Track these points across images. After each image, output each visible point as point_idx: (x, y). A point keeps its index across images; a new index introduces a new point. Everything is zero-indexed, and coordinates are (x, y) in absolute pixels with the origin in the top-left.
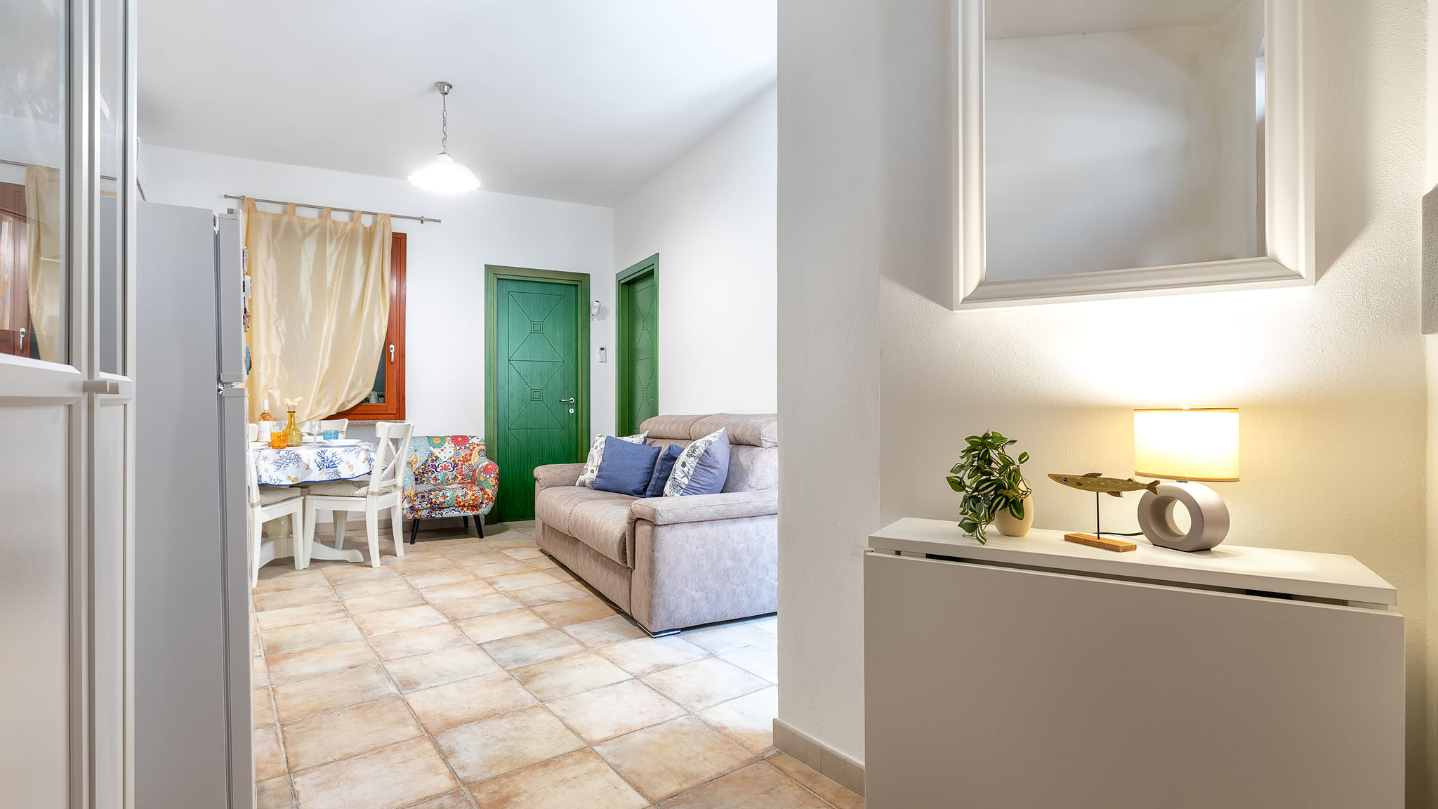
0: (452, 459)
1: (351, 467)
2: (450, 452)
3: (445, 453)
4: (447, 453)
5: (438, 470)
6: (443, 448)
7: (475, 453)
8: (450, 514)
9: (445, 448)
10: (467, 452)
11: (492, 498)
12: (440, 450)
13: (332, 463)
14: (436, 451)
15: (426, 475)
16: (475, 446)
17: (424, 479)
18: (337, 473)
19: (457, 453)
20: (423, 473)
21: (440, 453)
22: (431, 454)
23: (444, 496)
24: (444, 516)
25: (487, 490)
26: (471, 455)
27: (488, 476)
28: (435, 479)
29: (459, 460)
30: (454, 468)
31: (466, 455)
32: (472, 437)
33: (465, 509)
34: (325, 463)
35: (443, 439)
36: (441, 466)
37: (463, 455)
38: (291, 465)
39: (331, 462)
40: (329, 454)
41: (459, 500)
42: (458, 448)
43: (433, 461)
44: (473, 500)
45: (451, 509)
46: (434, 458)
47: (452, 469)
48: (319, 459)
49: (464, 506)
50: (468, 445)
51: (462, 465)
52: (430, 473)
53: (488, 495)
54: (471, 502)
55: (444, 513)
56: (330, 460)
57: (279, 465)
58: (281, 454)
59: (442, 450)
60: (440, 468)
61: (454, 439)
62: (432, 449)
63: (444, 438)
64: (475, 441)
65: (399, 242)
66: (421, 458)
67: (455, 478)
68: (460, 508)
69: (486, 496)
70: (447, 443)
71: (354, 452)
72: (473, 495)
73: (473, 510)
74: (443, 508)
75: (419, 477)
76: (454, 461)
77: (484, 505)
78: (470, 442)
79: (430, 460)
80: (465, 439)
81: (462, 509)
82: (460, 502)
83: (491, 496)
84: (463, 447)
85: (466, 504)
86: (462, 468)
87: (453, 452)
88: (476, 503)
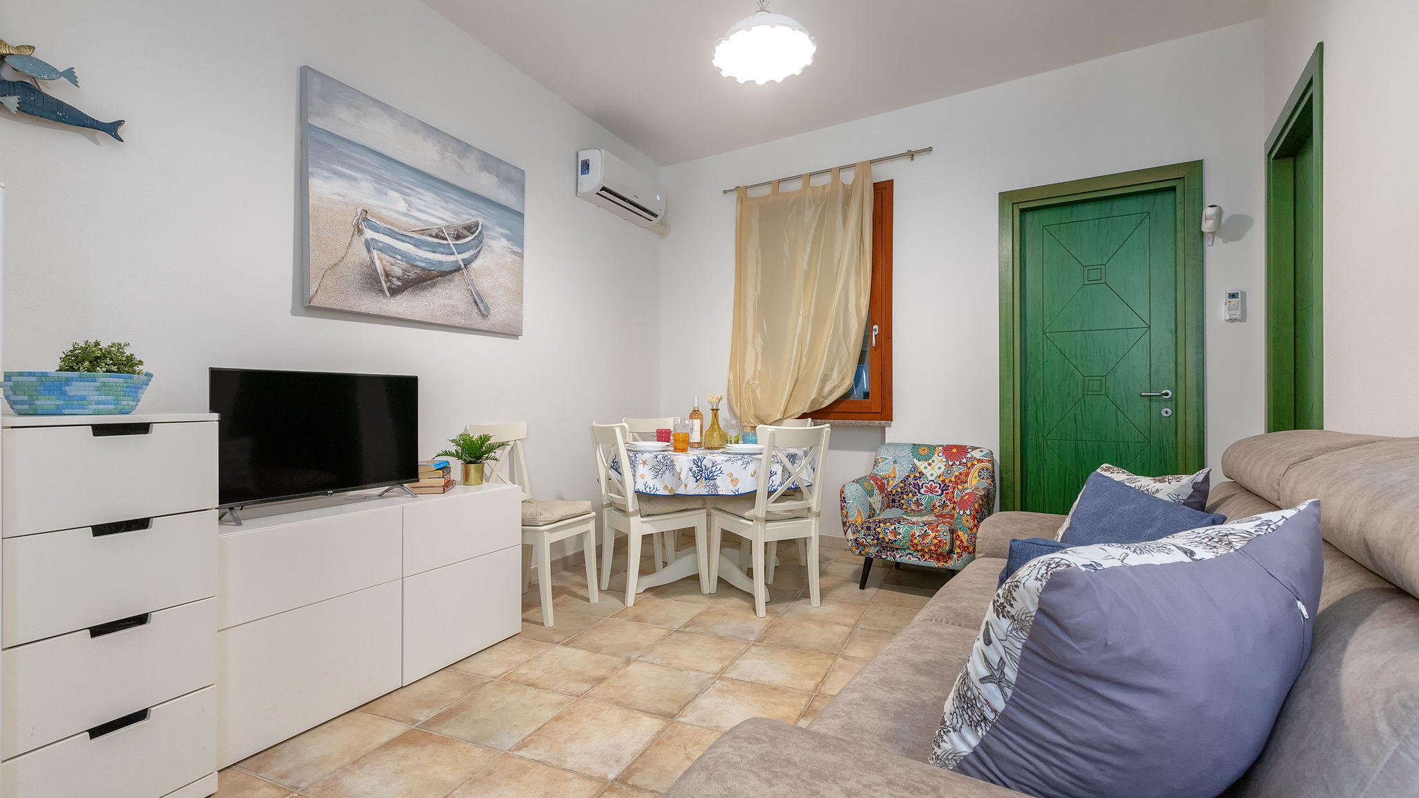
0: (941, 479)
1: (734, 481)
2: (940, 468)
3: (933, 468)
4: (934, 469)
5: (922, 491)
6: (930, 461)
7: (974, 472)
8: (905, 560)
9: (933, 461)
10: (963, 469)
11: (968, 547)
12: (926, 464)
13: (711, 474)
14: (922, 465)
15: (905, 496)
16: (976, 462)
17: (902, 501)
18: (715, 486)
19: (949, 468)
20: (902, 493)
21: (926, 468)
22: (915, 468)
23: (895, 533)
24: (898, 560)
25: (960, 533)
26: (967, 475)
27: (961, 513)
28: (918, 503)
29: (950, 481)
30: (942, 491)
31: (961, 474)
32: (974, 449)
33: (927, 556)
34: (703, 473)
35: (932, 449)
36: (926, 487)
37: (957, 473)
38: (667, 472)
39: (711, 472)
40: (707, 462)
41: (915, 541)
42: (951, 463)
43: (915, 478)
44: (935, 545)
45: (908, 552)
46: (918, 475)
47: (940, 492)
48: (695, 468)
49: (922, 550)
50: (964, 461)
51: (954, 488)
52: (911, 495)
53: (961, 541)
54: (933, 548)
55: (898, 556)
56: (710, 470)
57: (657, 471)
58: (658, 459)
59: (930, 465)
60: (925, 489)
61: (947, 450)
62: (916, 461)
63: (935, 447)
64: (977, 454)
65: (883, 194)
66: (901, 472)
67: (944, 506)
68: (920, 553)
69: (958, 543)
70: (936, 455)
71: (740, 462)
72: (935, 537)
73: (939, 560)
74: (897, 549)
75: (897, 498)
76: (943, 481)
77: (955, 556)
78: (969, 456)
79: (912, 476)
80: (962, 450)
81: (923, 556)
82: (917, 545)
83: (965, 544)
84: (958, 463)
85: (926, 550)
86: (953, 492)
87: (942, 470)
88: (940, 551)
